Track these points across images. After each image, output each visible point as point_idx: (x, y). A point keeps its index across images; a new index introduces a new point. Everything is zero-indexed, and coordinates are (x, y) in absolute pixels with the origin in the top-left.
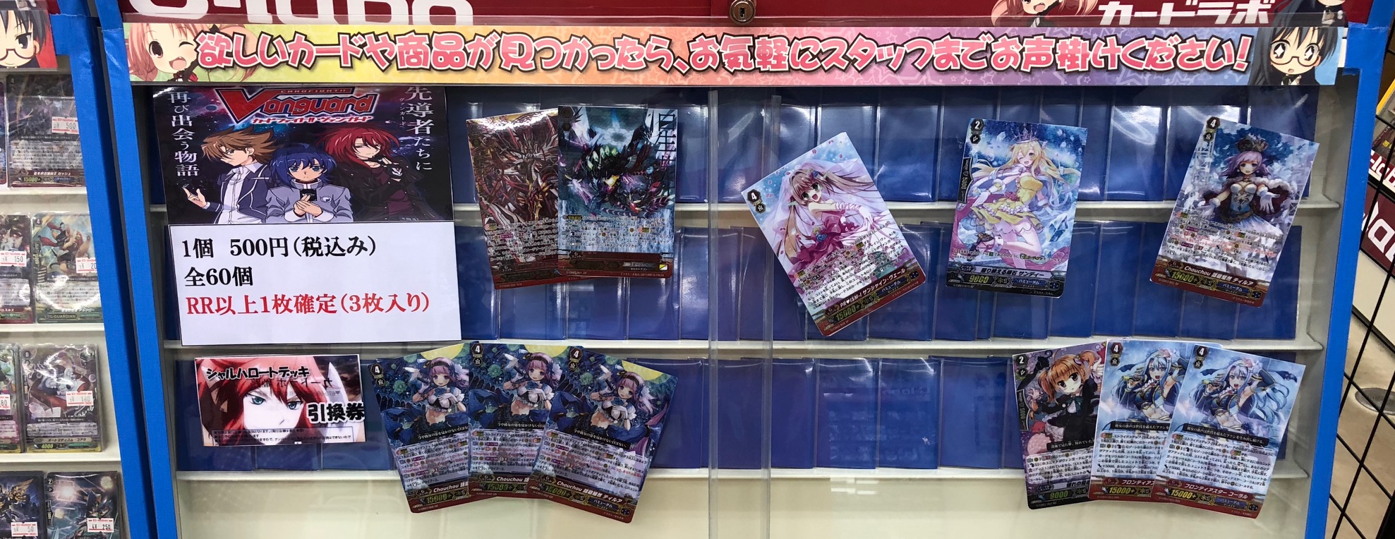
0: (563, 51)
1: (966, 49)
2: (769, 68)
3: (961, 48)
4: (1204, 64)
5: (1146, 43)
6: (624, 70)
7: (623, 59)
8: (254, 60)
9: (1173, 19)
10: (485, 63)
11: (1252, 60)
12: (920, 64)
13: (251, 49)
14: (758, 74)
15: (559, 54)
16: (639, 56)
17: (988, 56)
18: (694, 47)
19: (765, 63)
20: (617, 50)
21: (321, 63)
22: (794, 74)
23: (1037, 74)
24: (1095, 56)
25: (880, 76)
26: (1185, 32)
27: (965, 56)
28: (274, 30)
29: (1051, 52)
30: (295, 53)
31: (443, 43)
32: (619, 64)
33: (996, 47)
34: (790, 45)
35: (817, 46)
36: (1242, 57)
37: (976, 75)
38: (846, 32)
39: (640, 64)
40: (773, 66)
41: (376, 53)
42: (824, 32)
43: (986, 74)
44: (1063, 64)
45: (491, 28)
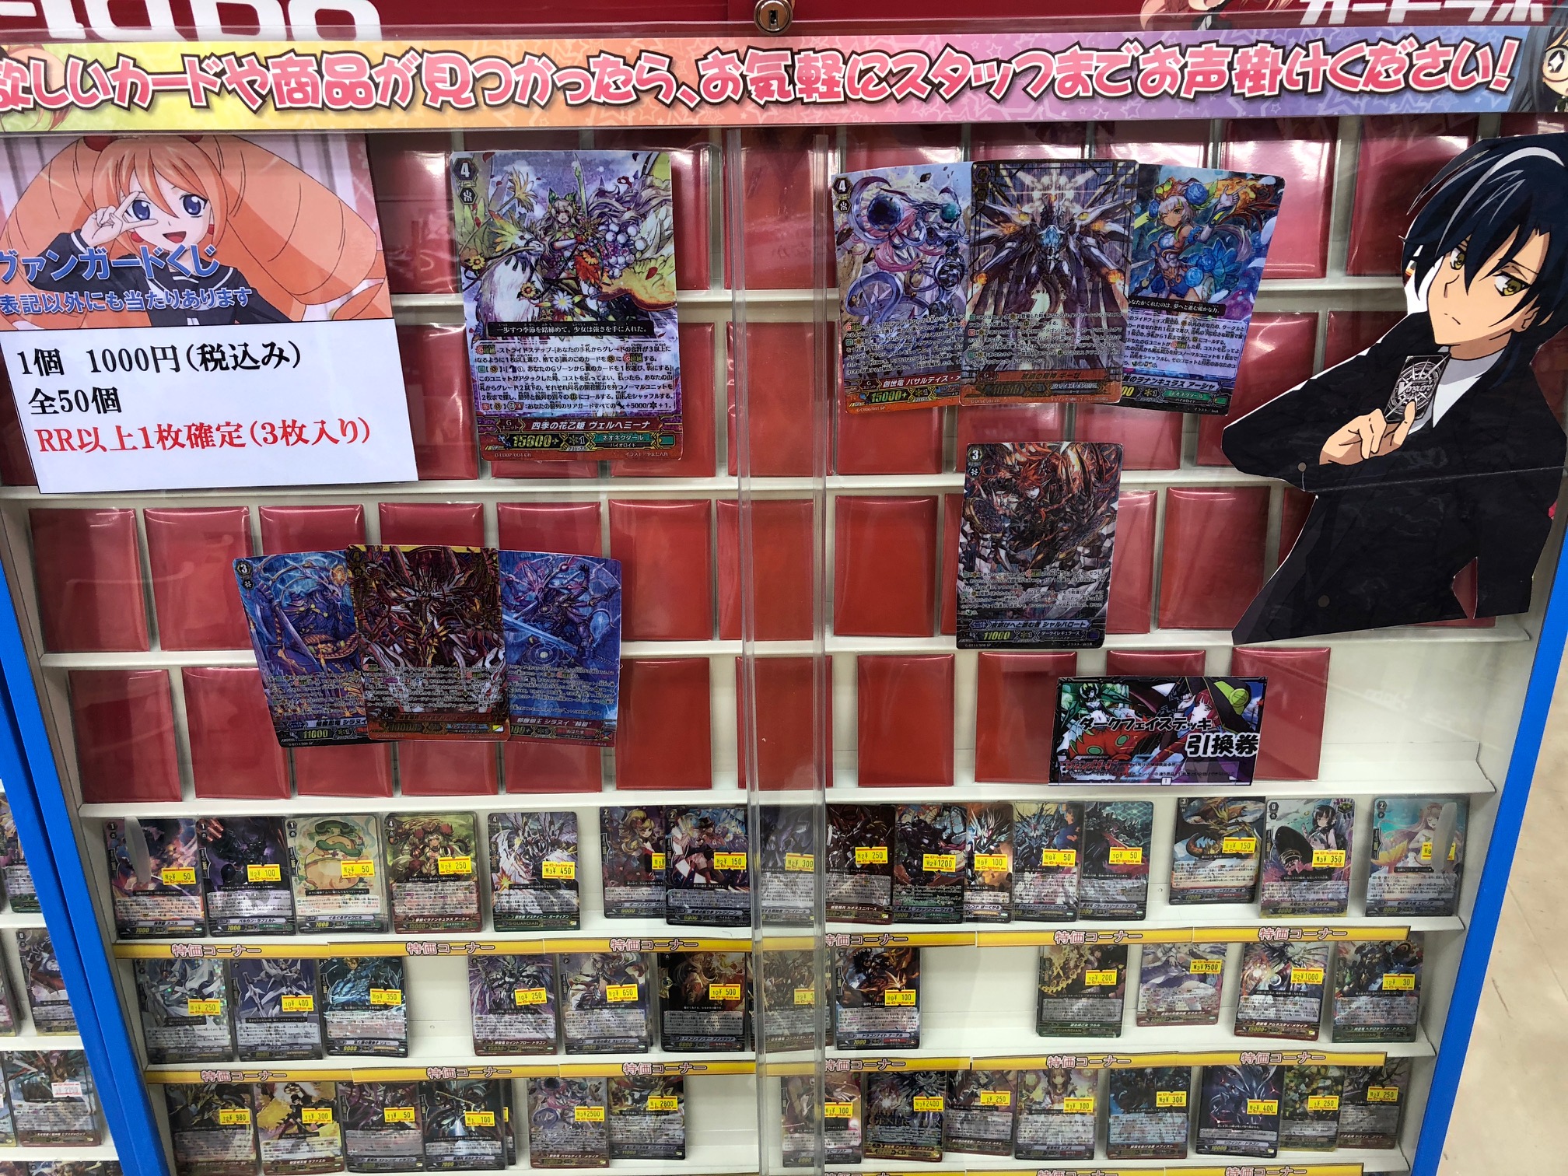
0: (514, 78)
1: (1102, 65)
2: (815, 97)
3: (1094, 63)
4: (1449, 81)
5: (1367, 51)
6: (604, 104)
7: (602, 89)
8: (63, 98)
9: (1408, 13)
10: (403, 98)
11: (1516, 75)
12: (1035, 89)
13: (57, 81)
14: (799, 107)
15: (508, 83)
16: (626, 83)
17: (1134, 76)
18: (705, 67)
19: (809, 91)
20: (593, 74)
21: (163, 101)
22: (853, 105)
23: (1204, 102)
24: (1290, 72)
25: (977, 108)
26: (1425, 32)
27: (1100, 76)
28: (88, 51)
29: (1225, 68)
30: (123, 86)
31: (338, 68)
32: (597, 95)
33: (1146, 62)
34: (845, 63)
35: (884, 64)
36: (1503, 70)
37: (1115, 104)
38: (926, 43)
39: (627, 95)
40: (822, 95)
41: (240, 85)
42: (893, 42)
43: (1130, 103)
44: (1241, 86)
45: (407, 44)
